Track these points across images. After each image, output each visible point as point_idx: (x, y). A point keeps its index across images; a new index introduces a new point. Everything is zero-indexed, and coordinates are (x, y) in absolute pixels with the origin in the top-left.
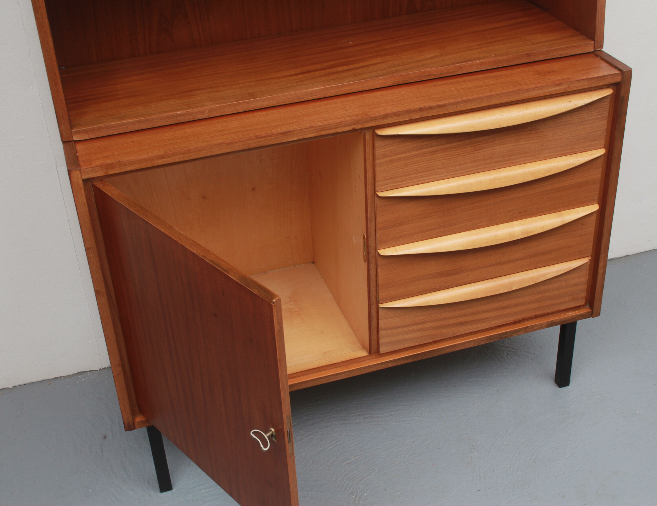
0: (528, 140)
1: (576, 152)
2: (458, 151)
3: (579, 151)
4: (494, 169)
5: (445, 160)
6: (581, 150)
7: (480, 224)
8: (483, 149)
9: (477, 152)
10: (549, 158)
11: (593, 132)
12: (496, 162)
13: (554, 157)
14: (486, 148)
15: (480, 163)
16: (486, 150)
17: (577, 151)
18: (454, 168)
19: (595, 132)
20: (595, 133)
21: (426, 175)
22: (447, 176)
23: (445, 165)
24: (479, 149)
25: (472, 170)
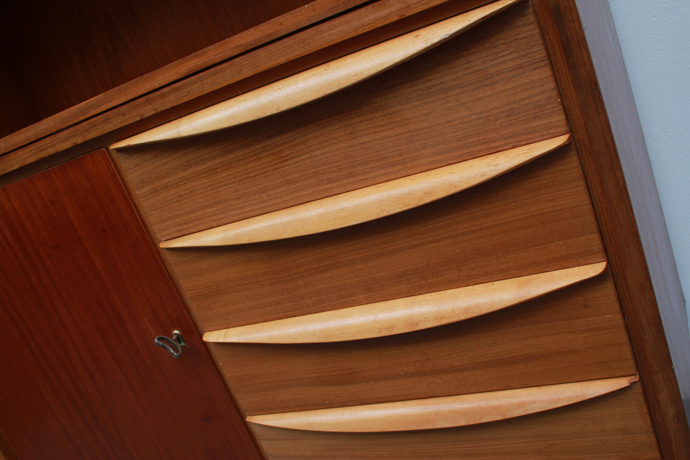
0: (375, 133)
1: (497, 147)
2: (250, 166)
3: (506, 144)
4: (331, 194)
5: (236, 182)
6: (510, 143)
7: (353, 298)
8: (292, 158)
9: (285, 164)
10: (439, 165)
11: (523, 100)
12: (329, 181)
13: (450, 162)
14: (299, 156)
15: (299, 184)
16: (299, 159)
17: (501, 146)
18: (257, 197)
19: (528, 98)
20: (527, 101)
21: (218, 212)
22: (252, 211)
23: (240, 193)
24: (286, 158)
25: (291, 199)
